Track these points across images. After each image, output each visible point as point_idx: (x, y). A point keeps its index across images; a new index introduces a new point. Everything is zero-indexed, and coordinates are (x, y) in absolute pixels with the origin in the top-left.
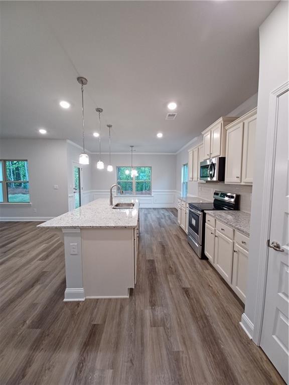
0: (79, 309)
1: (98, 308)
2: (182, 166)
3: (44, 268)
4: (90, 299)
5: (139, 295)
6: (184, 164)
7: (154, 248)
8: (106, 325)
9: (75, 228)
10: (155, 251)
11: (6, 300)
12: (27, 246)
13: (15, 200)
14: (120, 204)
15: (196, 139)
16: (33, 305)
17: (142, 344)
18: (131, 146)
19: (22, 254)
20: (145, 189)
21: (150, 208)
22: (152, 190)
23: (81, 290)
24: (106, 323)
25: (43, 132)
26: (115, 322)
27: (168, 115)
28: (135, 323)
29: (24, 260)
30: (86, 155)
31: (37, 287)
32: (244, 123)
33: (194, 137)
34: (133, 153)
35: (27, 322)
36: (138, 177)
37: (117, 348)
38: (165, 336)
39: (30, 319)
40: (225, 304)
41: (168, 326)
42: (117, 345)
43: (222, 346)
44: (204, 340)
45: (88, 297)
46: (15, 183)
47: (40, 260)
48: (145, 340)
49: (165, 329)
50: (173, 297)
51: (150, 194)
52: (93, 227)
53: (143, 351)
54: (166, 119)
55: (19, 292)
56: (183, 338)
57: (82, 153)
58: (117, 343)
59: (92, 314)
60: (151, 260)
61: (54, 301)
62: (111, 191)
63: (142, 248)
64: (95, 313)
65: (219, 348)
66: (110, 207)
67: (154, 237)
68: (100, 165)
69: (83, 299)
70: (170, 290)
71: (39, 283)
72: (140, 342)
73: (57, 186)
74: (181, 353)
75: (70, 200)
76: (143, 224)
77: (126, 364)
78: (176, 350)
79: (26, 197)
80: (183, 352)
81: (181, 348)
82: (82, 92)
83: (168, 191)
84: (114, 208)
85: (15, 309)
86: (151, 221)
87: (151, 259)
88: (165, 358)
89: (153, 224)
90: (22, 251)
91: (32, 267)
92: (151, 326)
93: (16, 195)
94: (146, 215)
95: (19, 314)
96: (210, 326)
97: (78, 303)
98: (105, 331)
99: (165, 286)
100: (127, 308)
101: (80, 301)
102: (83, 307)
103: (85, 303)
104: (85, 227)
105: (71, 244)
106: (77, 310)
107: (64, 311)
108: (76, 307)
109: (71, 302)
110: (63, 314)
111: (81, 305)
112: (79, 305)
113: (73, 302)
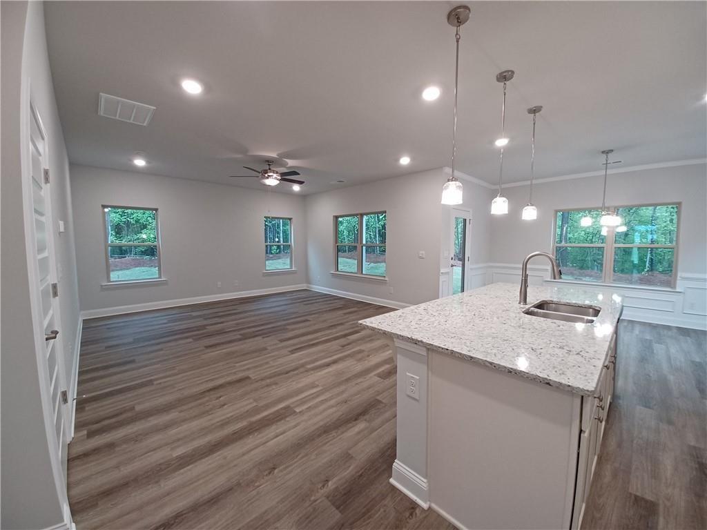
0: (412, 521)
3: (379, 393)
4: (439, 515)
7: (667, 463)
9: (416, 342)
10: (669, 474)
11: (321, 423)
12: (369, 346)
13: (376, 271)
14: (552, 302)
16: (347, 457)
18: (603, 152)
19: (360, 356)
20: (652, 269)
21: (669, 328)
22: (679, 274)
23: (422, 482)
25: (405, 161)
29: (359, 367)
30: (458, 183)
31: (361, 425)
34: (609, 172)
35: (330, 483)
36: (626, 234)
39: (335, 480)
45: (434, 506)
46: (380, 247)
47: (379, 375)
51: (670, 283)
52: (452, 352)
55: (338, 419)
57: (448, 181)
60: (646, 501)
61: (376, 470)
62: (525, 268)
63: (620, 445)
66: (517, 307)
67: (670, 422)
68: (500, 206)
69: (425, 505)
71: (365, 417)
73: (424, 252)
75: (442, 278)
76: (632, 369)
79: (381, 268)
82: (458, 41)
84: (528, 313)
85: (325, 448)
86: (665, 366)
87: (649, 497)
89: (671, 378)
90: (361, 351)
91: (365, 385)
93: (379, 264)
94: (647, 347)
95: (325, 460)
97: (414, 506)
101: (419, 505)
102: (420, 525)
103: (427, 516)
104: (436, 346)
105: (408, 374)
106: (408, 522)
107: (385, 505)
108: (407, 514)
109: (401, 492)
110: (382, 510)
111: (418, 515)
112: (414, 514)
113: (405, 495)
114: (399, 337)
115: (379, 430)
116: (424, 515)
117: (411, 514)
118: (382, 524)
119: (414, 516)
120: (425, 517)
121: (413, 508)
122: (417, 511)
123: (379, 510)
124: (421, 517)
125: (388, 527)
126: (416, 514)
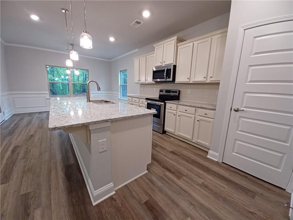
0: (118, 201)
1: (134, 190)
2: (119, 72)
4: (119, 189)
5: (152, 167)
6: (121, 70)
8: (153, 197)
9: (106, 121)
15: (137, 50)
17: (185, 191)
23: (111, 185)
24: (152, 195)
26: (156, 191)
27: (136, 21)
28: (169, 184)
32: (193, 44)
33: (136, 49)
37: (175, 204)
38: (190, 180)
40: (194, 151)
41: (185, 174)
42: (175, 203)
43: (213, 170)
44: (205, 171)
45: (116, 189)
48: (184, 189)
49: (185, 176)
50: (170, 159)
53: (189, 194)
54: (131, 25)
56: (197, 176)
58: (173, 201)
59: (134, 197)
64: (136, 196)
65: (212, 170)
69: (114, 192)
70: (166, 156)
72: (183, 192)
74: (204, 183)
77: (190, 208)
78: (201, 183)
80: (204, 181)
81: (202, 181)
83: (105, 92)
88: (202, 190)
92: (179, 180)
96: (200, 164)
97: (111, 198)
98: (157, 200)
99: (160, 155)
100: (154, 178)
101: (112, 196)
102: (120, 198)
103: (118, 194)
104: (118, 118)
105: (99, 141)
106: (118, 203)
107: (105, 212)
108: (114, 202)
109: (102, 202)
110: (107, 215)
111: (116, 198)
112: (115, 199)
113: (104, 200)
114: (95, 123)
115: (52, 202)
116: (117, 195)
117: (115, 200)
118: (114, 216)
119: (116, 199)
120: (118, 195)
121: (112, 199)
122: (114, 197)
123: (106, 216)
124: (117, 196)
125: (117, 214)
126: (115, 198)
